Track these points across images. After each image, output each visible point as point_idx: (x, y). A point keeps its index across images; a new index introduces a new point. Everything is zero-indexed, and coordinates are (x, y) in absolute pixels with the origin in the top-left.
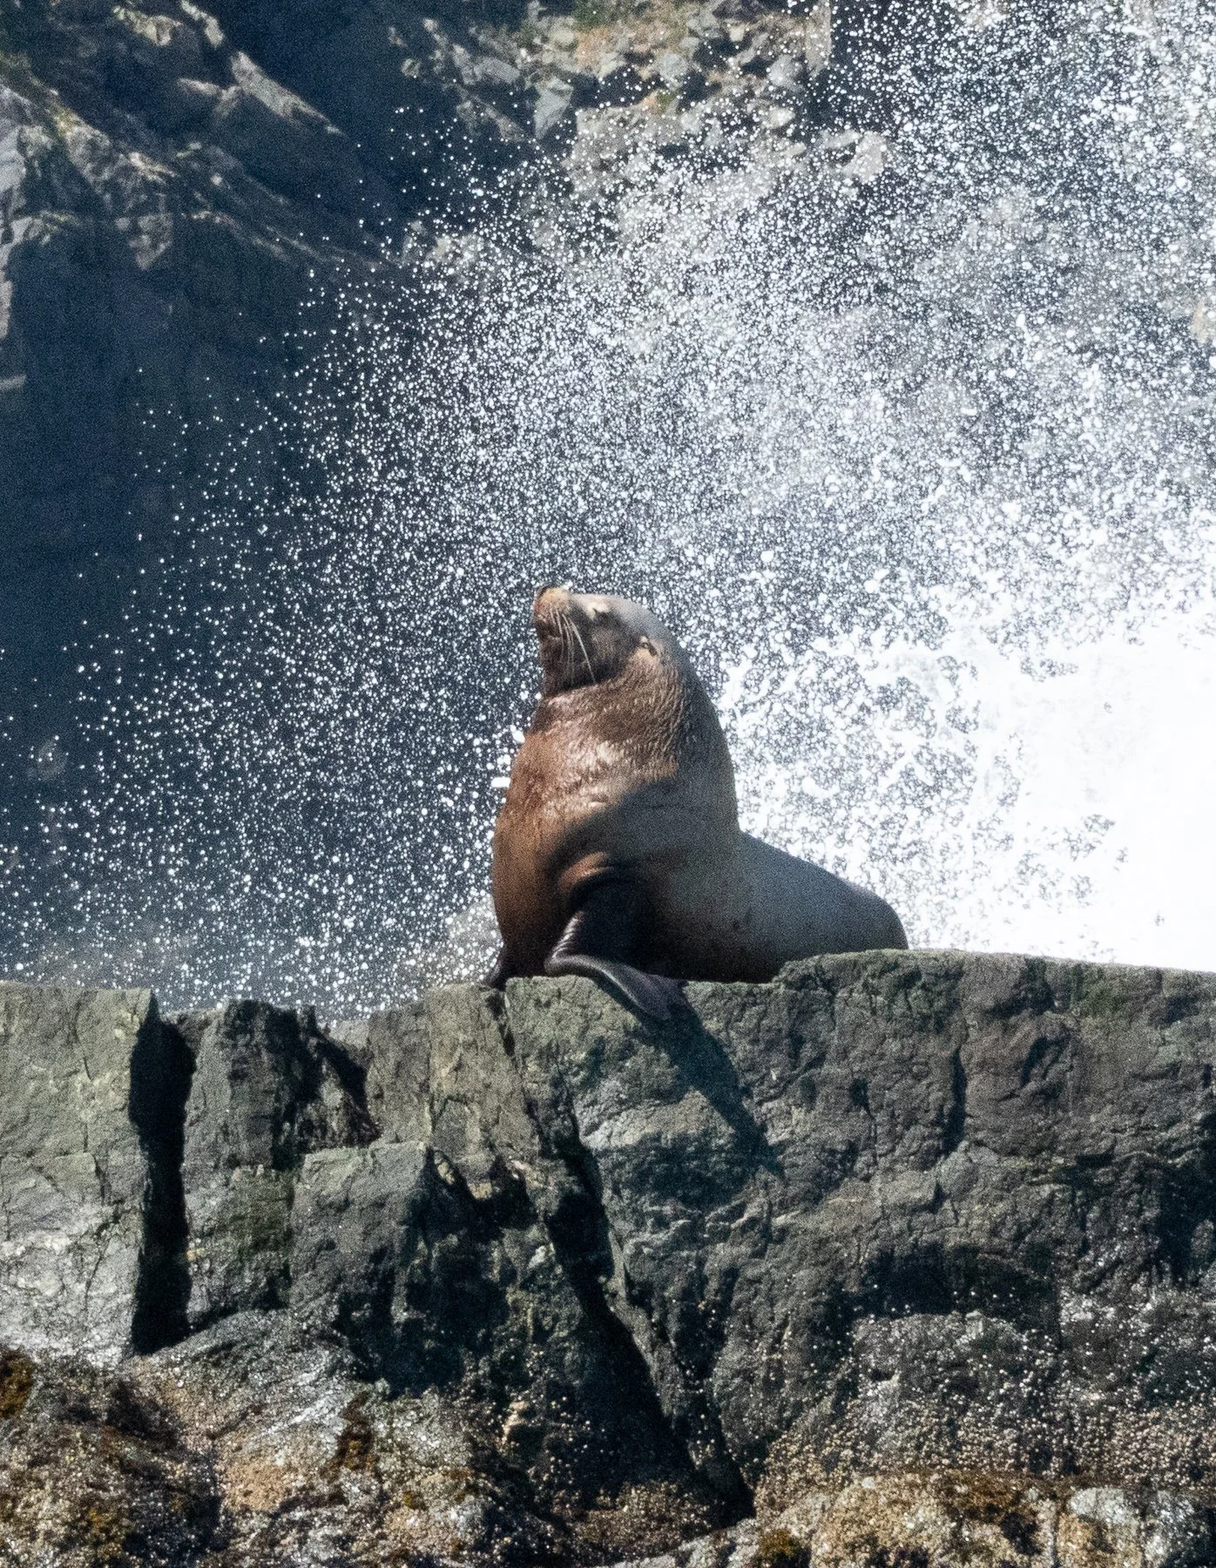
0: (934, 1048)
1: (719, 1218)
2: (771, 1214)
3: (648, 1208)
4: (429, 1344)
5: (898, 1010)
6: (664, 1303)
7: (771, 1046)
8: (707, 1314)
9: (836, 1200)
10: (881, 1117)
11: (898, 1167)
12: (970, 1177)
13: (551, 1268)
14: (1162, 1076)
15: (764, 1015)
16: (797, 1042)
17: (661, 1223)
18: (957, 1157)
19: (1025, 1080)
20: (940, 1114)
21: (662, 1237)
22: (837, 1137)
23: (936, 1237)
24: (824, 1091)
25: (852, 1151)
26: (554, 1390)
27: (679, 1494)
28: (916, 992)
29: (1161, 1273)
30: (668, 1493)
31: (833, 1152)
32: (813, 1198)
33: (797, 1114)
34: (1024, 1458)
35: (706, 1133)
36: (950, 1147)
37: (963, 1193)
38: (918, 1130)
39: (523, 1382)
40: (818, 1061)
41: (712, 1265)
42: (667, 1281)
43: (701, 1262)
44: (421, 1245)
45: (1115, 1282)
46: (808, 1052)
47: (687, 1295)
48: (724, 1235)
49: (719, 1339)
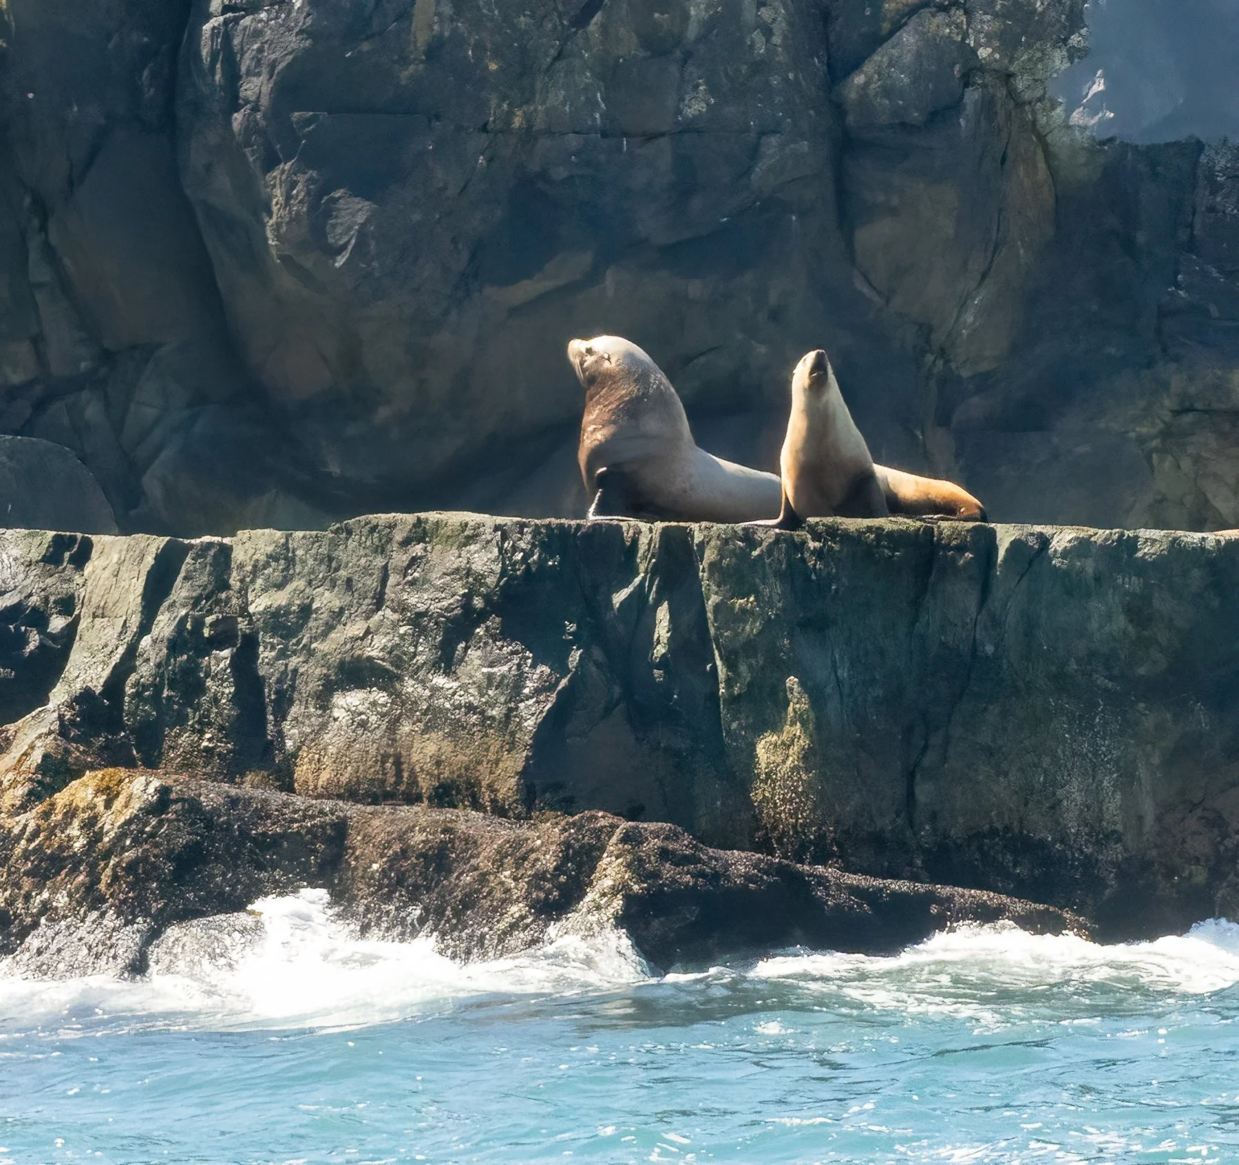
0: (379, 561)
1: (293, 645)
2: (311, 643)
3: (268, 640)
4: (176, 707)
5: (368, 543)
6: (270, 685)
7: (322, 561)
8: (287, 689)
9: (333, 635)
10: (356, 595)
11: (357, 619)
12: (381, 624)
13: (225, 670)
14: (453, 574)
15: (320, 546)
16: (331, 559)
17: (273, 648)
18: (380, 613)
19: (405, 576)
20: (375, 594)
21: (273, 654)
22: (337, 604)
23: (360, 652)
24: (339, 582)
25: (342, 610)
26: (221, 728)
27: (269, 775)
28: (376, 535)
29: (440, 668)
30: (263, 777)
31: (334, 612)
32: (325, 635)
33: (327, 594)
34: (379, 758)
35: (289, 604)
36: (378, 609)
37: (377, 632)
38: (368, 601)
39: (210, 724)
40: (337, 570)
41: (290, 667)
42: (272, 674)
43: (286, 665)
44: (172, 660)
45: (421, 674)
46: (334, 564)
47: (279, 681)
48: (294, 653)
49: (291, 702)
